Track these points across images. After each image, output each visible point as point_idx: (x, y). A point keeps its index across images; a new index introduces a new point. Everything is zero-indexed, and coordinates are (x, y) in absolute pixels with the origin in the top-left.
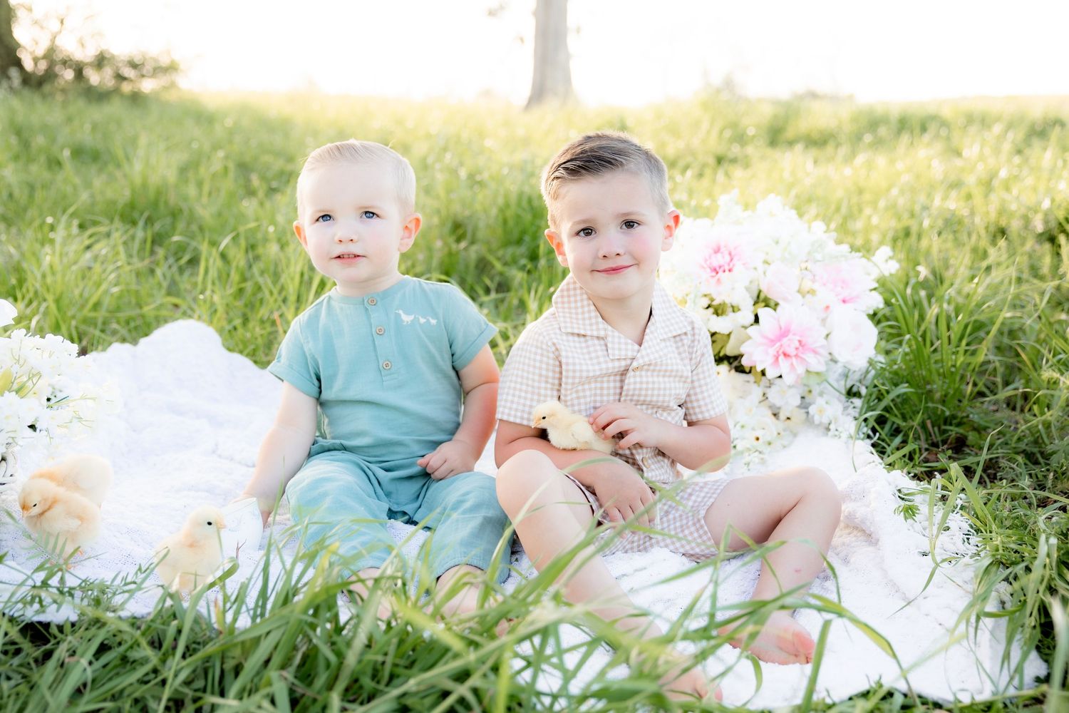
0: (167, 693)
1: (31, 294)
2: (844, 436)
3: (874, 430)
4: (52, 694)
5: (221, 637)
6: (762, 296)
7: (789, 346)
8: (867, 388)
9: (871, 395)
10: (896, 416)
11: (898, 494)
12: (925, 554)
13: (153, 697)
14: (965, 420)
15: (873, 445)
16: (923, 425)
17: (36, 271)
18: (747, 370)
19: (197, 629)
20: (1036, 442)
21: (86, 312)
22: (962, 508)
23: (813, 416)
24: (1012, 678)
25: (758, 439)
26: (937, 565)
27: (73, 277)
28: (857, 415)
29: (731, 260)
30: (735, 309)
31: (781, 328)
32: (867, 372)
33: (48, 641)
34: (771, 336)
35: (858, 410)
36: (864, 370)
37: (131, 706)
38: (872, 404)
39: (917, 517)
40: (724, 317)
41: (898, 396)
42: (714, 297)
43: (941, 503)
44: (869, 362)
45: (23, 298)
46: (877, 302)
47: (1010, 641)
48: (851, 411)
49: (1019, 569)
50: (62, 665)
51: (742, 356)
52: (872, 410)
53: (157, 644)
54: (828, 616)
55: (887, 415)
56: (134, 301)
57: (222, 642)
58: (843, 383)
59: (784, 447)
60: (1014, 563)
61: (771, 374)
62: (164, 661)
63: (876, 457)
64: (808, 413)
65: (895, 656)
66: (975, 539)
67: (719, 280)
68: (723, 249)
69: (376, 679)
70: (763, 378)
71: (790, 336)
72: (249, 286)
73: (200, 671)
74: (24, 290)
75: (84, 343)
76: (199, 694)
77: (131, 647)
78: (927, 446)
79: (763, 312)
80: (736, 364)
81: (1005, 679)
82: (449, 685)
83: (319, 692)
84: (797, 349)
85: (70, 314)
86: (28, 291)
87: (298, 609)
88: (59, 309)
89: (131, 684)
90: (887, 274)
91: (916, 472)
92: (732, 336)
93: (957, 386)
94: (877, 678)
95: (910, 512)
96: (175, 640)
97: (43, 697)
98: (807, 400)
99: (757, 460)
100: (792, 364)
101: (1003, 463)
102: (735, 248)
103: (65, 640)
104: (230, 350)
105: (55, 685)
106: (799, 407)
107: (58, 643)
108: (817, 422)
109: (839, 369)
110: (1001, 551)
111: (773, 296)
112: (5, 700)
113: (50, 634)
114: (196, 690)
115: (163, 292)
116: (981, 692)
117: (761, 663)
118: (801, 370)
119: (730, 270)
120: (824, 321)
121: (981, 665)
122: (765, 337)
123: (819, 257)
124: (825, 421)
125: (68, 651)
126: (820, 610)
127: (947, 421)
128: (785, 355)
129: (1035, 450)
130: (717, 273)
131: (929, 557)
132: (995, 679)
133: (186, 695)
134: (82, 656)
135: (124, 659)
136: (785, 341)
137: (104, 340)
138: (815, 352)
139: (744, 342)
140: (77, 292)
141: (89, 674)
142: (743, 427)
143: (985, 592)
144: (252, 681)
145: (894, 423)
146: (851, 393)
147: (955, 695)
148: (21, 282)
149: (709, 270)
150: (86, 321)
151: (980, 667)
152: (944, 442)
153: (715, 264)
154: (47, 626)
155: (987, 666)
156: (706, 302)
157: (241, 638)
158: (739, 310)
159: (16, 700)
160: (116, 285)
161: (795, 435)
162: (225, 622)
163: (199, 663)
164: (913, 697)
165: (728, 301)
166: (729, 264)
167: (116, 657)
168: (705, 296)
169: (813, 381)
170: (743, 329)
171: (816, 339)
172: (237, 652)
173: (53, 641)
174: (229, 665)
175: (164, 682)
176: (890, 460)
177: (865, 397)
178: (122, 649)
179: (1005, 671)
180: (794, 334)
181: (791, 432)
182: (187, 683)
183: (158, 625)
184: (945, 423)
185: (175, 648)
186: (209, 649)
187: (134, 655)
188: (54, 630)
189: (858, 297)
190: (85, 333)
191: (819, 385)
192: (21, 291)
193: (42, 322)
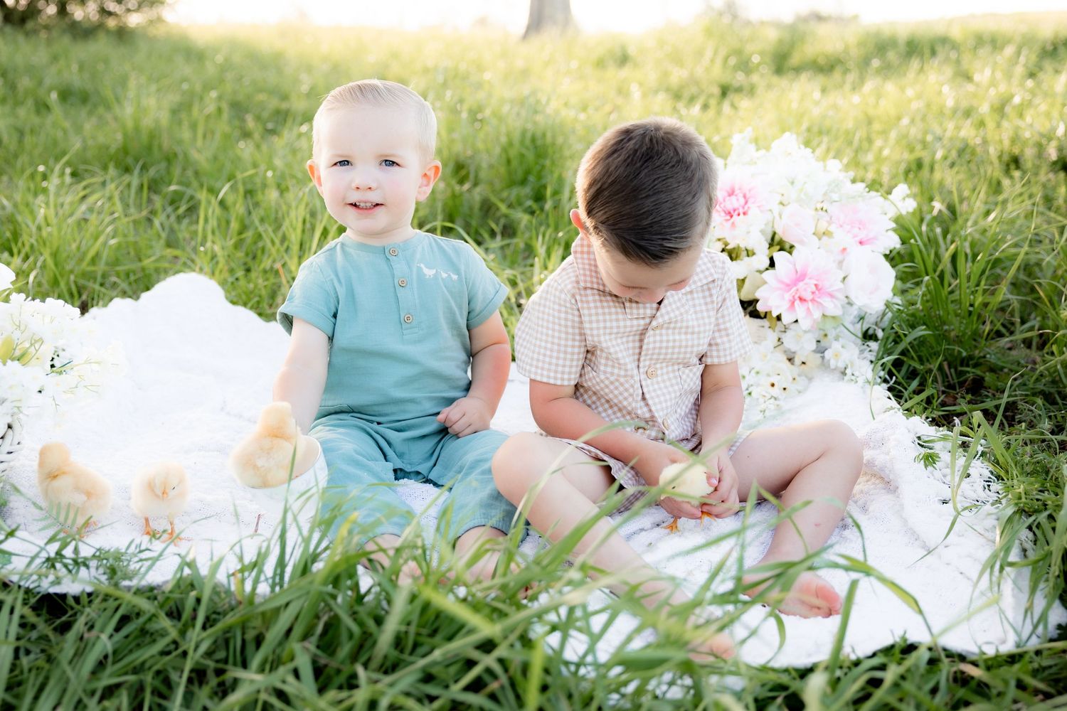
0: (188, 665)
1: (27, 248)
2: (861, 380)
3: (891, 374)
4: (73, 669)
5: (241, 607)
6: (777, 238)
7: (805, 290)
8: (883, 330)
9: (887, 338)
10: (912, 358)
11: (917, 441)
12: (945, 502)
13: (174, 668)
14: (982, 360)
15: (890, 389)
16: (940, 368)
17: (30, 223)
18: (762, 315)
19: (216, 599)
20: (1054, 382)
21: (84, 266)
22: (983, 454)
23: (829, 361)
24: (1035, 627)
25: (773, 385)
26: (959, 514)
27: (69, 230)
28: (873, 359)
29: (746, 203)
30: (749, 253)
31: (797, 272)
32: (884, 314)
33: (65, 612)
34: (787, 281)
35: (875, 354)
36: (881, 313)
37: (153, 678)
38: (889, 346)
39: (938, 465)
40: (739, 261)
41: (915, 339)
42: (729, 241)
43: (961, 450)
44: (886, 305)
45: (19, 252)
46: (894, 242)
47: (1033, 590)
48: (867, 354)
49: (1042, 517)
50: (81, 638)
51: (757, 301)
52: (889, 354)
53: (175, 614)
54: (854, 575)
55: (905, 359)
56: (132, 253)
57: (242, 612)
58: (859, 326)
59: (800, 392)
60: (1037, 511)
61: (786, 319)
62: (183, 633)
63: (893, 403)
64: (823, 358)
65: (921, 612)
66: (996, 486)
67: (733, 224)
68: (737, 192)
69: (400, 648)
70: (779, 323)
71: (807, 280)
72: (249, 234)
73: (220, 642)
74: (20, 244)
75: (84, 297)
76: (220, 666)
77: (150, 619)
78: (943, 389)
79: (779, 257)
80: (751, 308)
81: (1028, 628)
82: (476, 655)
83: (342, 663)
84: (813, 293)
85: (68, 268)
86: (23, 245)
87: (319, 579)
88: (56, 265)
89: (152, 656)
90: (904, 213)
91: (934, 416)
92: (747, 281)
93: (974, 327)
94: (902, 633)
95: (930, 460)
96: (195, 610)
97: (64, 672)
98: (823, 344)
99: (772, 407)
100: (808, 309)
101: (1021, 405)
102: (750, 191)
103: (82, 613)
104: (233, 303)
105: (75, 660)
106: (816, 351)
107: (75, 614)
108: (832, 366)
109: (854, 312)
110: (1023, 500)
111: (789, 239)
112: (26, 674)
113: (67, 605)
114: (217, 661)
115: (162, 242)
116: (1004, 642)
117: (783, 616)
118: (817, 315)
119: (744, 214)
120: (841, 263)
121: (1004, 614)
122: (781, 282)
123: (835, 197)
124: (841, 365)
125: (86, 624)
126: (847, 569)
127: (965, 362)
128: (801, 299)
129: (1053, 390)
130: (732, 216)
131: (950, 505)
132: (1019, 629)
133: (208, 666)
134: (102, 631)
135: (143, 632)
136: (801, 285)
137: (104, 294)
138: (831, 296)
139: (758, 287)
140: (74, 246)
141: (110, 649)
142: (758, 373)
143: (1009, 541)
144: (274, 652)
145: (910, 366)
146: (868, 336)
147: (980, 648)
148: (16, 235)
149: (723, 214)
150: (84, 275)
151: (1003, 616)
152: (961, 384)
153: (730, 207)
154: (63, 597)
155: (1010, 614)
156: (720, 246)
157: (261, 609)
158: (754, 254)
159: (37, 675)
160: (113, 237)
161: (810, 379)
162: (244, 591)
163: (220, 633)
164: (937, 650)
165: (742, 246)
166: (743, 208)
167: (136, 629)
168: (719, 240)
169: (829, 326)
170: (758, 274)
171: (834, 283)
172: (257, 622)
173: (70, 613)
174: (250, 635)
175: (185, 654)
176: (908, 405)
177: (882, 340)
178: (142, 620)
179: (1028, 621)
180: (810, 279)
181: (806, 377)
182: (209, 654)
183: (176, 595)
184: (962, 365)
185: (194, 618)
186: (229, 620)
187: (153, 626)
188: (71, 602)
189: (875, 238)
190: (85, 288)
191: (835, 328)
192: (16, 244)
193: (40, 277)
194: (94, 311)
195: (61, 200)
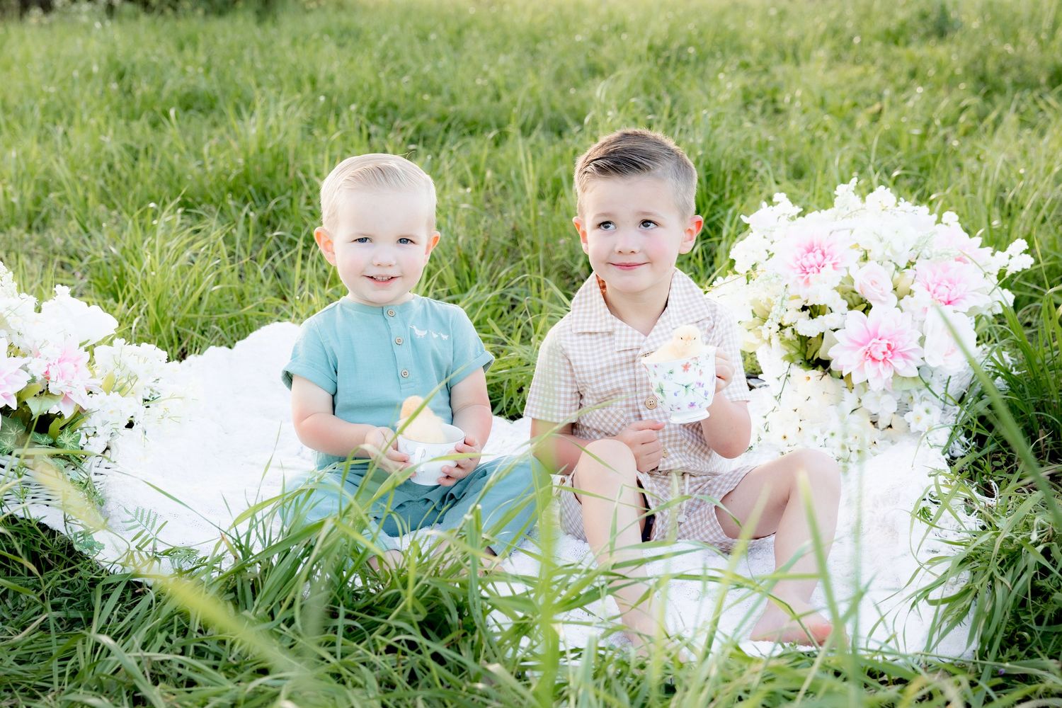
1: (132, 294)
7: (877, 349)
17: (136, 271)
21: (185, 313)
23: (910, 424)
27: (173, 275)
29: (823, 259)
31: (867, 331)
34: (859, 340)
40: (816, 319)
42: (806, 298)
45: (124, 299)
51: (831, 360)
61: (856, 380)
67: (807, 280)
68: (816, 248)
71: (878, 340)
74: (125, 290)
75: (184, 345)
79: (853, 316)
80: (827, 368)
84: (884, 353)
85: (170, 314)
86: (128, 291)
88: (158, 312)
92: (825, 340)
100: (879, 369)
102: (830, 247)
108: (912, 430)
118: (887, 374)
120: (919, 323)
122: (852, 341)
128: (874, 359)
130: (807, 273)
136: (872, 343)
137: (203, 342)
138: (904, 356)
139: (833, 347)
140: (178, 291)
142: (833, 434)
148: (122, 281)
149: (799, 270)
150: (185, 320)
153: (806, 264)
156: (800, 304)
158: (831, 311)
166: (821, 264)
168: (799, 297)
170: (832, 332)
171: (908, 343)
180: (882, 338)
189: (963, 297)
190: (186, 334)
191: (919, 390)
192: (122, 289)
193: (143, 323)
194: (191, 358)
195: (167, 244)
